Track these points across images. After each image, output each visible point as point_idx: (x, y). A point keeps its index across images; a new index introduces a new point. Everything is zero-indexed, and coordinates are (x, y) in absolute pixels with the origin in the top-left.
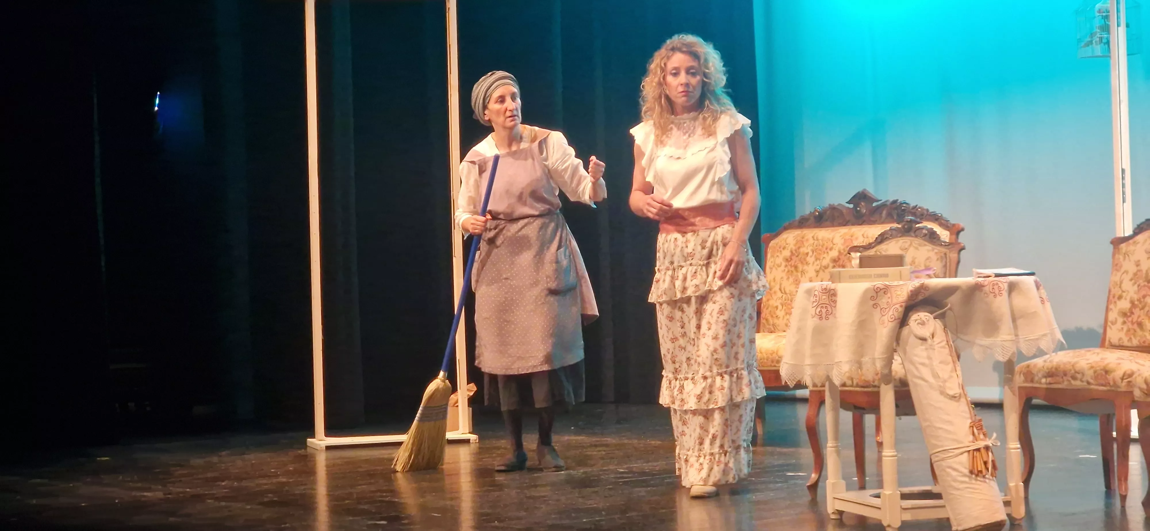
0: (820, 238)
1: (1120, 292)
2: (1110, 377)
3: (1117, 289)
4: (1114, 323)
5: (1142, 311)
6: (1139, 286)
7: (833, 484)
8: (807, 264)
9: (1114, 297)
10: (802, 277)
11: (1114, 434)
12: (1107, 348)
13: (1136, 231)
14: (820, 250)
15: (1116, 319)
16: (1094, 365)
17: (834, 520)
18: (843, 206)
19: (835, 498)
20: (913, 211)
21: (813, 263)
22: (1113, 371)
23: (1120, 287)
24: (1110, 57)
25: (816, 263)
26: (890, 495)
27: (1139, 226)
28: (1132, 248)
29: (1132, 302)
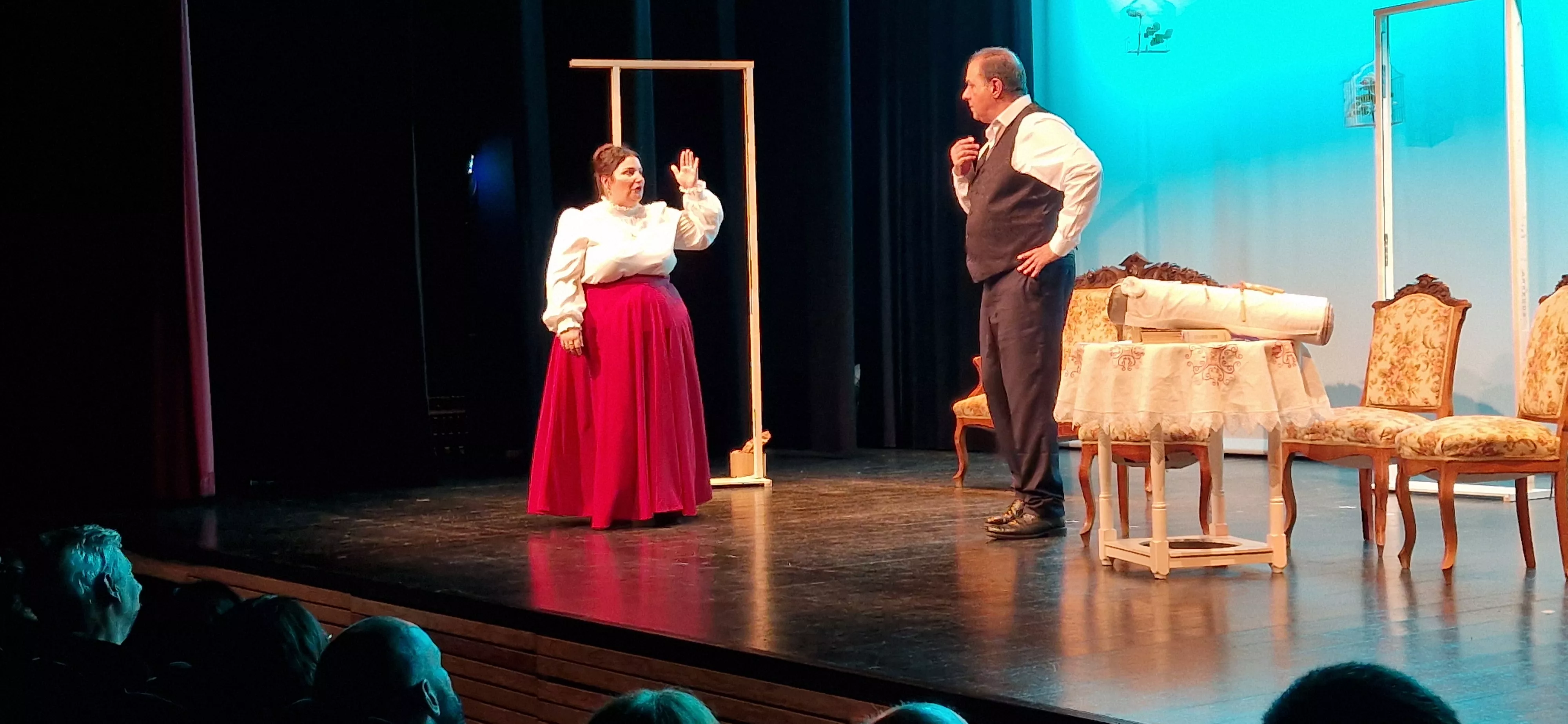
0: (1092, 298)
1: (1380, 354)
2: (1369, 435)
3: (1378, 350)
4: (1374, 383)
5: (1401, 372)
6: (1399, 347)
7: (1105, 532)
8: (1080, 322)
9: (1374, 358)
10: (1075, 334)
11: (1373, 486)
12: (1368, 407)
13: (1398, 295)
14: (1093, 309)
15: (1376, 379)
16: (1354, 423)
17: (1106, 567)
18: (1117, 269)
19: (1106, 546)
20: (1183, 273)
21: (1086, 322)
22: (1372, 429)
23: (1381, 349)
24: (1375, 126)
25: (1088, 322)
26: (1158, 544)
27: (1399, 291)
28: (1392, 311)
29: (1392, 363)
